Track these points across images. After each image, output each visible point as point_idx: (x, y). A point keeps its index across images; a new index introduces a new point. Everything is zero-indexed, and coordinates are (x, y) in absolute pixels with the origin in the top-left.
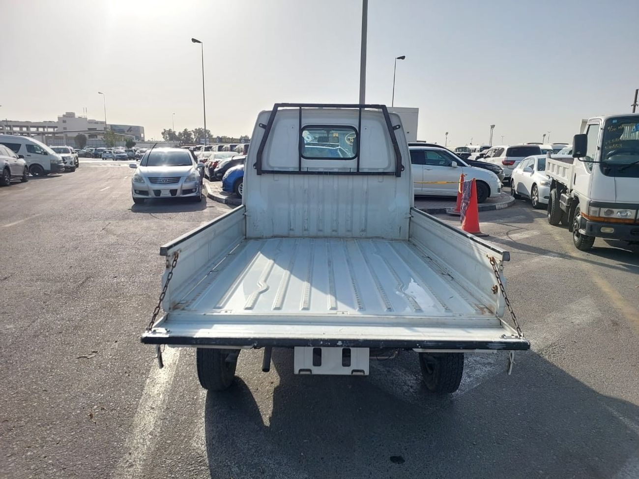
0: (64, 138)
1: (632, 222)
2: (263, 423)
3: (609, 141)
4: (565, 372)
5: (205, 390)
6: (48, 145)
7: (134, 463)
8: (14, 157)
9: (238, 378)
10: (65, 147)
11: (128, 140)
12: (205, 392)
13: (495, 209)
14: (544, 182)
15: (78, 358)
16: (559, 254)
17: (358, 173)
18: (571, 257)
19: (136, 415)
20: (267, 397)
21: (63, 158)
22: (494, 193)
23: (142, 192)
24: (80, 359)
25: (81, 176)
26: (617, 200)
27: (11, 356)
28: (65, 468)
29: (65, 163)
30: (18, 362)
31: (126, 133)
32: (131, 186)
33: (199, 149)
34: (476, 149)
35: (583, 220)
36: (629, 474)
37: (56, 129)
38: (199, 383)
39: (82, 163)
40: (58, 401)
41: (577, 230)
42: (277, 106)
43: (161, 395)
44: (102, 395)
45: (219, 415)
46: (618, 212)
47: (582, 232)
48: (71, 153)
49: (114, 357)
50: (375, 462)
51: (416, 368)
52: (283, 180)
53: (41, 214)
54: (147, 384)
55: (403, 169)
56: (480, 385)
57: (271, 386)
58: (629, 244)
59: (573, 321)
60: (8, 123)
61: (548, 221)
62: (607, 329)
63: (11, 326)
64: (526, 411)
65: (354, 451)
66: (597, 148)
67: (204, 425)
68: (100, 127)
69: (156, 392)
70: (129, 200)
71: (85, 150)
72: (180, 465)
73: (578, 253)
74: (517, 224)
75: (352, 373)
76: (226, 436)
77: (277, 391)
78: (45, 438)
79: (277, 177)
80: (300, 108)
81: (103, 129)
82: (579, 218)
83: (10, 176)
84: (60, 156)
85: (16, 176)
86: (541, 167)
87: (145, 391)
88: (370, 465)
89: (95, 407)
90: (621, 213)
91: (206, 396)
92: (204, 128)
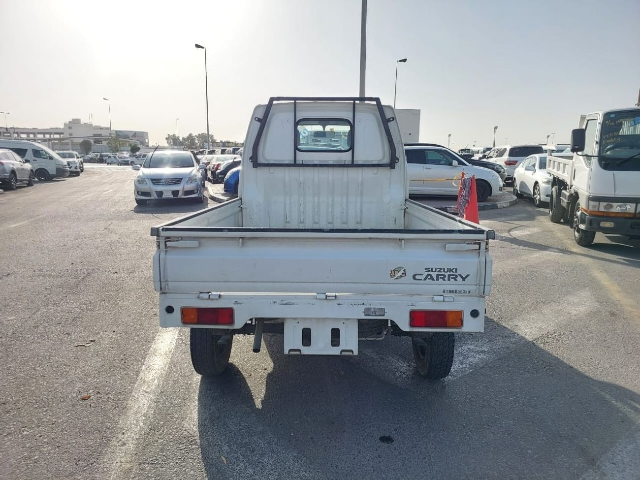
0: (70, 144)
1: (631, 216)
2: (255, 406)
3: (607, 136)
4: (559, 359)
5: (200, 375)
6: (53, 150)
7: (126, 442)
8: (20, 161)
9: (232, 365)
10: (71, 151)
11: (132, 145)
12: (199, 377)
13: (497, 208)
14: (545, 180)
15: (76, 347)
16: (559, 249)
17: (353, 165)
18: (571, 253)
19: (131, 398)
20: (260, 382)
21: (69, 163)
22: (495, 191)
23: (144, 194)
24: (78, 348)
25: (85, 180)
26: (616, 193)
27: (11, 345)
28: (60, 446)
29: (70, 168)
30: (18, 350)
31: (131, 138)
32: (133, 188)
33: (202, 153)
34: (479, 151)
35: (583, 215)
36: (619, 454)
37: (62, 135)
38: (194, 369)
39: (87, 168)
40: (56, 385)
41: (577, 226)
42: (272, 99)
43: (156, 380)
44: (98, 380)
45: (211, 399)
46: (618, 206)
47: (582, 227)
48: (76, 157)
49: (111, 346)
50: (364, 442)
51: (409, 356)
52: (279, 172)
53: (44, 216)
54: (143, 370)
55: (397, 161)
56: (472, 372)
57: (264, 373)
58: (630, 239)
59: (570, 312)
60: (16, 130)
61: (549, 218)
62: (604, 320)
63: (12, 318)
64: (518, 395)
65: (344, 431)
66: (595, 142)
67: (197, 408)
68: (104, 133)
69: (151, 378)
70: (132, 202)
71: (90, 156)
72: (171, 444)
73: (579, 249)
74: (518, 222)
75: (341, 353)
76: (218, 418)
77: (270, 377)
78: (41, 419)
79: (272, 169)
80: (295, 101)
81: (108, 135)
82: (579, 213)
83: (16, 180)
84: (64, 161)
85: (22, 181)
86: (543, 165)
87: (140, 377)
88: (359, 444)
89: (91, 391)
90: (620, 208)
91: (200, 381)
92: (206, 133)
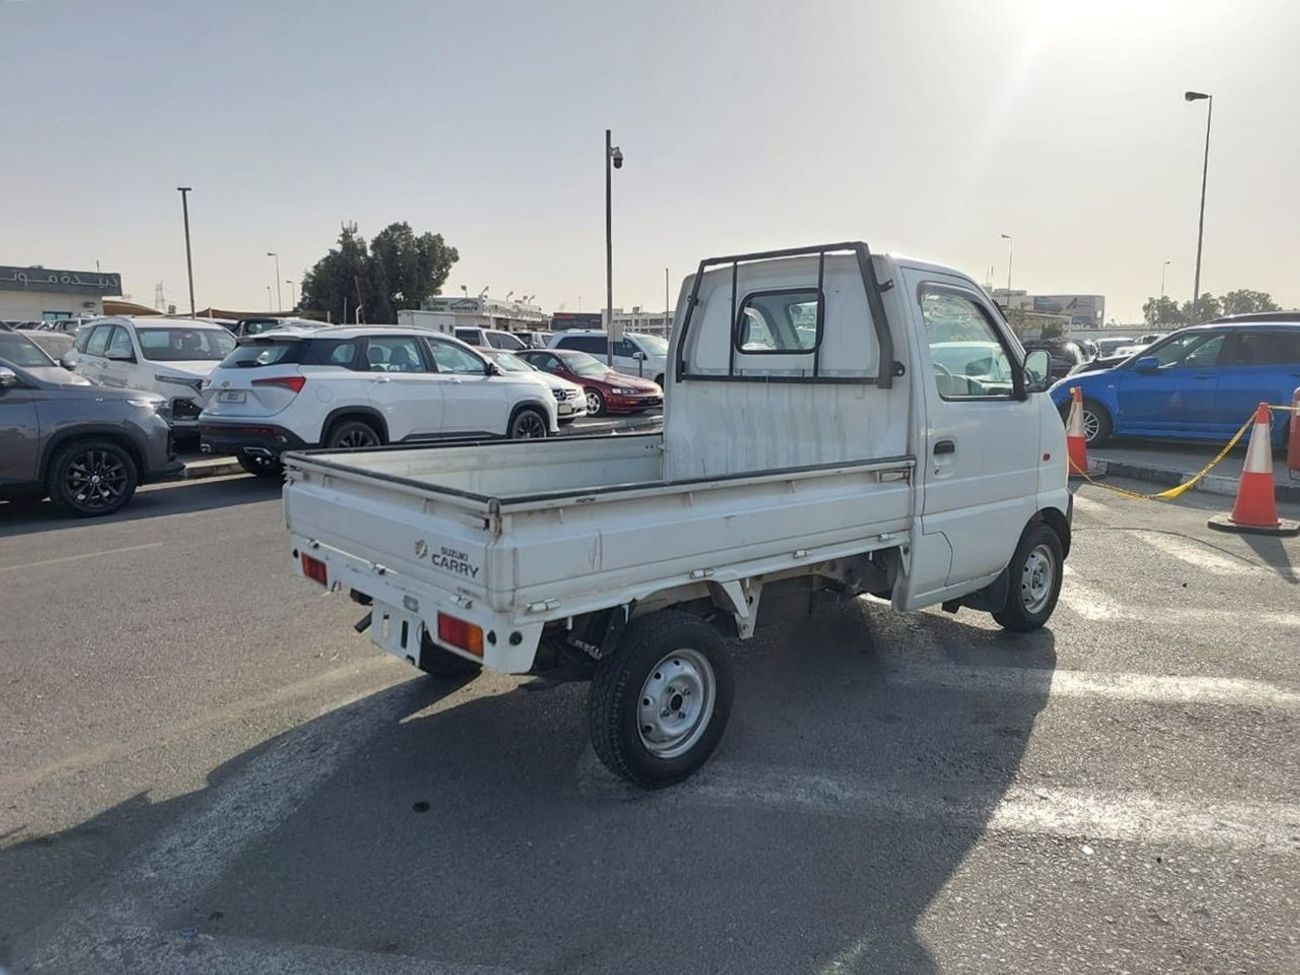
17: (817, 379)
20: (460, 700)
42: (704, 263)
55: (900, 372)
68: (1014, 303)
80: (735, 263)
